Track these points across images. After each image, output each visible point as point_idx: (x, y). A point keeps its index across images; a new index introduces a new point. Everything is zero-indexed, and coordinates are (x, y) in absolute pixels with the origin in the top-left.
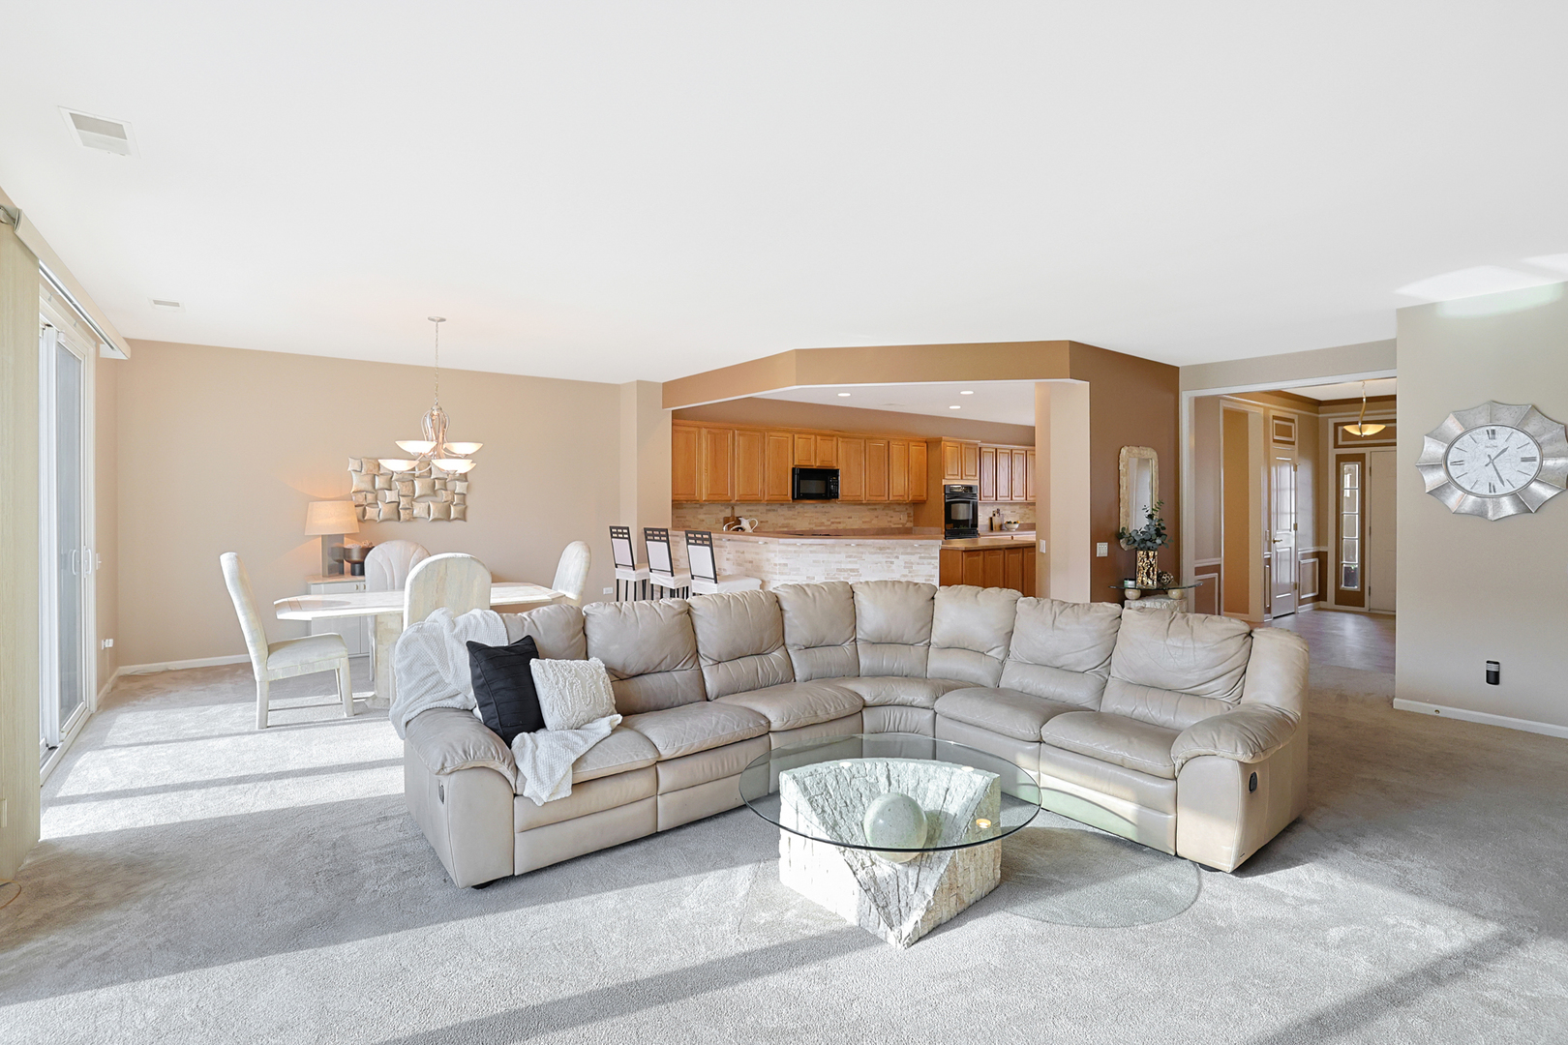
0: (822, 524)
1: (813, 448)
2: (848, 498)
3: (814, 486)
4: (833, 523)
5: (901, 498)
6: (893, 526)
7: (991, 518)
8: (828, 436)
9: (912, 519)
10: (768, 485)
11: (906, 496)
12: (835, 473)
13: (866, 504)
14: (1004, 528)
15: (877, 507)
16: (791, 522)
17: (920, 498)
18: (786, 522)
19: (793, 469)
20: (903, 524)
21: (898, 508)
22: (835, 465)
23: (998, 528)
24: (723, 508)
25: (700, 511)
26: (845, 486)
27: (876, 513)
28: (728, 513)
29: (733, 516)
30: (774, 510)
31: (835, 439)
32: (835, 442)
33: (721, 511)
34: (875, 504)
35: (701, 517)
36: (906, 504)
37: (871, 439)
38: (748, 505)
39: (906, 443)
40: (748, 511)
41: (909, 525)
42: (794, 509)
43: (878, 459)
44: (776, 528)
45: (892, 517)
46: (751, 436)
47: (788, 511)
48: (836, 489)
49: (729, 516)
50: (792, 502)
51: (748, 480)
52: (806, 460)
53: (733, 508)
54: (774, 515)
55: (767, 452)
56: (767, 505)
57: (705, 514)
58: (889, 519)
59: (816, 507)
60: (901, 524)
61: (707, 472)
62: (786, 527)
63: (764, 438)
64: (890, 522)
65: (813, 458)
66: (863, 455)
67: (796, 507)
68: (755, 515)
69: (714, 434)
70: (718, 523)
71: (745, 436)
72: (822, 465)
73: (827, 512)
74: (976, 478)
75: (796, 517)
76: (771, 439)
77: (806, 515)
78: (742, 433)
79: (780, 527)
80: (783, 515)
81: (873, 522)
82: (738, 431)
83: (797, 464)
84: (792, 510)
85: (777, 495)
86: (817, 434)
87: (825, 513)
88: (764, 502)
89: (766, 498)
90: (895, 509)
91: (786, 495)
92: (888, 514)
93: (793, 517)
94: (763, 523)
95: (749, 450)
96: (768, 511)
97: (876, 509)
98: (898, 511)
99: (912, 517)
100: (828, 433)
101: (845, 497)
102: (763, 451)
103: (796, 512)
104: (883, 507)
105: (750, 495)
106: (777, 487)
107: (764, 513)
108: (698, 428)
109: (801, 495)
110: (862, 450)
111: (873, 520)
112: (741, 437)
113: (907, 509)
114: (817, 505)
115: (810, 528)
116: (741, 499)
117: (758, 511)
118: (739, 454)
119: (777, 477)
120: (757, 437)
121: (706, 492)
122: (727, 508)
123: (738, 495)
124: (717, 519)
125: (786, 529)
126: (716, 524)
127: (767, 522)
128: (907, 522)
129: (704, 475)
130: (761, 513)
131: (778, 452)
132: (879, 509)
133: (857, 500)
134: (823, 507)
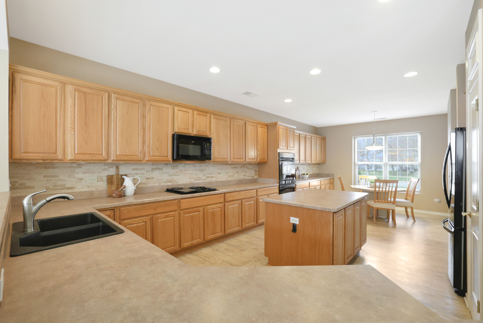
0: (200, 178)
1: (190, 120)
2: (218, 160)
3: (194, 150)
4: (208, 177)
5: (253, 160)
6: (247, 178)
8: (203, 112)
9: (257, 173)
10: (149, 147)
11: (256, 159)
12: (208, 140)
13: (231, 164)
14: (301, 177)
15: (237, 166)
16: (174, 178)
17: (264, 161)
18: (169, 178)
19: (173, 135)
20: (253, 177)
21: (250, 167)
22: (208, 134)
23: (298, 177)
24: (107, 167)
26: (216, 150)
27: (236, 170)
28: (112, 171)
29: (118, 174)
30: (159, 169)
31: (208, 115)
32: (208, 117)
33: (104, 170)
34: (236, 164)
35: (80, 175)
36: (255, 164)
37: (234, 118)
38: (133, 164)
39: (256, 125)
40: (133, 169)
41: (256, 177)
42: (177, 168)
43: (239, 133)
44: (161, 183)
45: (246, 172)
46: (130, 101)
47: (172, 169)
48: (210, 153)
49: (113, 175)
50: (173, 162)
51: (127, 142)
52: (185, 129)
53: (117, 168)
54: (160, 173)
55: (148, 119)
56: (153, 164)
57: (84, 173)
58: (245, 174)
59: (195, 166)
60: (252, 176)
61: (74, 131)
62: (170, 182)
63: (144, 105)
64: (245, 175)
65: (191, 128)
66: (229, 129)
67: (179, 166)
68: (142, 174)
69: (85, 93)
70: (100, 181)
71: (123, 100)
72: (198, 134)
73: (203, 170)
74: (294, 149)
75: (179, 174)
76: (151, 107)
77: (187, 172)
78: (119, 97)
79: (165, 182)
80: (168, 173)
81: (235, 176)
82: (116, 95)
83: (177, 131)
84: (176, 168)
85: (158, 156)
86: (194, 109)
87: (202, 171)
88: (146, 162)
89: (146, 159)
90: (248, 167)
91: (167, 156)
92: (244, 170)
93: (176, 174)
94: (149, 180)
95: (128, 113)
96: (153, 169)
97: (236, 167)
98: (250, 169)
99: (257, 172)
100: (204, 110)
101: (216, 159)
102: (144, 117)
103: (178, 170)
104: (241, 166)
105: (128, 155)
106: (157, 149)
107: (149, 171)
108: (61, 84)
109: (180, 156)
110: (228, 126)
111: (235, 174)
112: (118, 101)
113: (254, 167)
114: (195, 165)
115: (190, 182)
116: (118, 159)
117: (144, 170)
118: (116, 116)
119: (158, 141)
120: (138, 103)
121: (73, 151)
122: (111, 168)
123: (115, 155)
124: (99, 177)
125: (170, 184)
126: (98, 182)
127: (153, 178)
128: (255, 175)
129: (71, 134)
130: (147, 171)
131: (159, 120)
132: (239, 167)
133: (225, 161)
134: (200, 166)
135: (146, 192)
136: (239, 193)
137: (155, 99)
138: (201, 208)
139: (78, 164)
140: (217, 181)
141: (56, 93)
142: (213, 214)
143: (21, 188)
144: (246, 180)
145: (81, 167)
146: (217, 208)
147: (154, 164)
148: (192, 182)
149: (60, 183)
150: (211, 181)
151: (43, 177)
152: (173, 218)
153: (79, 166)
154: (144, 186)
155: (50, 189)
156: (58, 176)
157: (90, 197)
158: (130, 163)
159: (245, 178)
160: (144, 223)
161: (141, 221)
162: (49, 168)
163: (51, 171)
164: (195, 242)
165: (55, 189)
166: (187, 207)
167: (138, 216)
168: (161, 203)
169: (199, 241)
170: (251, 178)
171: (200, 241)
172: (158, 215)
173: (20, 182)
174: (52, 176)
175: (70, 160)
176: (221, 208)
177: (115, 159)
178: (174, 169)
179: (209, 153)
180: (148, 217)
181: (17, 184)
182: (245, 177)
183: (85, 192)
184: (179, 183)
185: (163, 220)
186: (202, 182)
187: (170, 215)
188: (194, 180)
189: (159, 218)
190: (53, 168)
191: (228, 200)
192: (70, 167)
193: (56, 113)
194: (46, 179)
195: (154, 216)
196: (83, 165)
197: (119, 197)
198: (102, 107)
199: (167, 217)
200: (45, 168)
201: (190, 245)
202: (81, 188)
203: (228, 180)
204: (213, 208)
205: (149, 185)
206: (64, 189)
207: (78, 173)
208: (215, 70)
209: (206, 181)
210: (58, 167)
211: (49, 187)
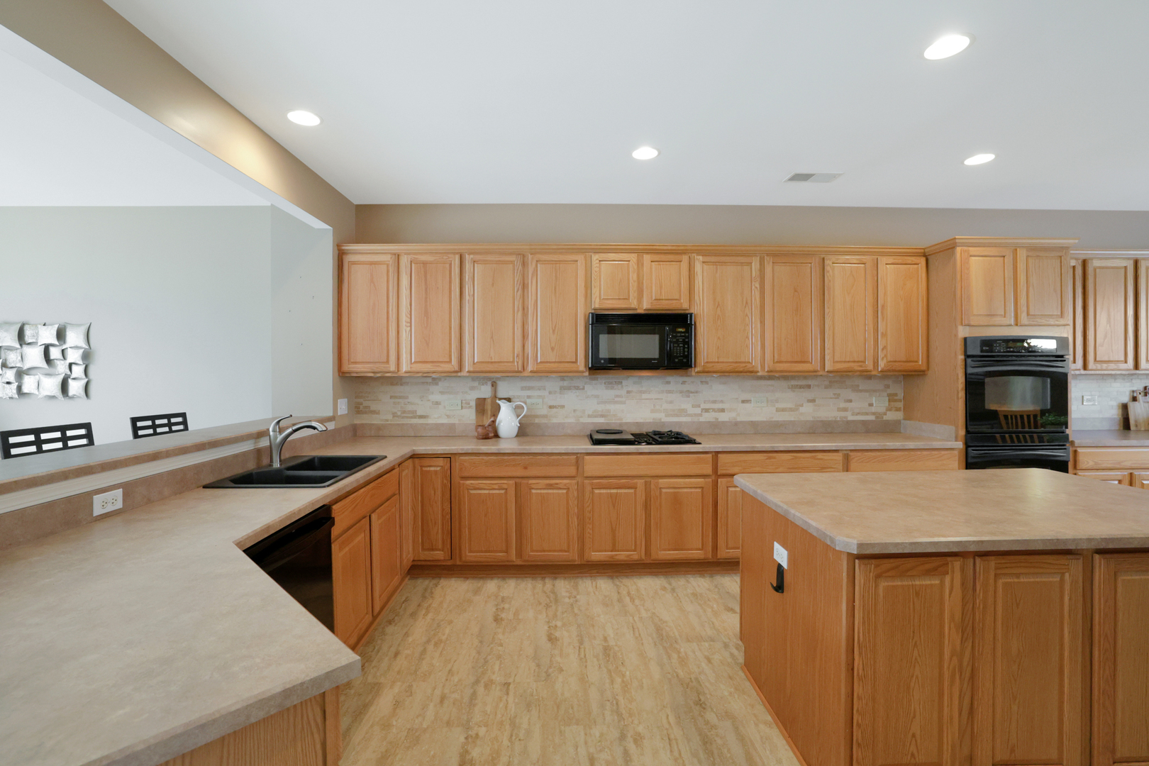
0: (682, 412)
1: (633, 276)
2: (718, 367)
3: (646, 345)
4: (707, 410)
6: (851, 418)
7: (1125, 407)
8: (669, 254)
9: (901, 405)
10: (535, 346)
11: (871, 362)
16: (612, 407)
17: (910, 366)
18: (601, 408)
20: (880, 415)
21: (866, 384)
24: (476, 384)
25: (433, 388)
26: (706, 344)
27: (808, 394)
28: (485, 391)
29: (496, 397)
30: (577, 388)
31: (685, 258)
32: (684, 265)
33: (472, 388)
34: (802, 378)
35: (436, 397)
37: (777, 255)
39: (869, 260)
40: (523, 388)
41: (892, 416)
42: (620, 386)
43: (796, 291)
44: (581, 417)
45: (851, 401)
46: (498, 262)
47: (607, 388)
48: (686, 350)
49: (485, 399)
50: (589, 374)
51: (492, 337)
52: (619, 299)
53: (494, 385)
54: (577, 396)
55: (532, 289)
56: (563, 379)
57: (442, 393)
58: (843, 405)
59: (668, 383)
60: (873, 414)
61: (411, 326)
62: (602, 416)
63: (524, 264)
64: (845, 410)
65: (636, 295)
66: (758, 285)
67: (625, 382)
68: (539, 397)
69: (425, 263)
70: (466, 408)
71: (485, 262)
72: (654, 307)
73: (692, 393)
74: (1062, 322)
75: (623, 399)
76: (539, 265)
77: (644, 396)
78: (478, 257)
79: (589, 416)
80: (597, 396)
81: (802, 410)
82: (472, 256)
83: (597, 306)
84: (616, 387)
85: (555, 362)
86: (641, 251)
87: (688, 393)
88: (530, 374)
89: (530, 368)
90: (858, 386)
91: (576, 362)
92: (839, 395)
93: (616, 399)
94: (555, 410)
95: (493, 285)
96: (563, 389)
97: (809, 387)
98: (866, 391)
99: (900, 401)
100: (670, 248)
101: (713, 364)
102: (524, 286)
103: (623, 392)
104: (827, 383)
105: (495, 362)
106: (553, 349)
107: (555, 392)
108: (394, 256)
109: (602, 361)
110: (754, 275)
111: (802, 406)
112: (476, 265)
113: (888, 387)
114: (670, 379)
115: (653, 419)
116: (477, 370)
117: (545, 389)
118: (472, 293)
119: (554, 331)
120: (512, 262)
121: (409, 358)
122: (483, 385)
123: (472, 363)
124: (464, 402)
125: (601, 420)
126: (464, 410)
127: (563, 407)
128: (887, 410)
129: (406, 332)
130: (550, 393)
131: (555, 288)
132: (818, 386)
133: (741, 369)
134: (684, 383)
135: (546, 434)
136: (770, 458)
137: (547, 247)
138: (640, 482)
139: (434, 379)
140: (739, 419)
141: (388, 271)
142: (677, 501)
143: (365, 413)
144: (848, 422)
145: (437, 384)
146: (691, 489)
147: (565, 378)
148: (660, 419)
149: (409, 408)
150: (718, 419)
151: (389, 397)
152: (565, 491)
153: (435, 381)
154: (544, 421)
155: (398, 417)
156: (407, 398)
157: (450, 432)
158: (518, 377)
159: (846, 417)
160: (503, 492)
161: (496, 487)
162: (397, 384)
163: (398, 390)
164: (622, 556)
165: (403, 417)
166: (605, 474)
167: (490, 475)
168: (539, 457)
169: (632, 555)
170: (872, 418)
171: (635, 556)
172: (531, 481)
173: (366, 404)
174: (400, 397)
175: (406, 372)
176: (702, 488)
177: (472, 369)
178: (612, 388)
179: (684, 351)
180: (512, 482)
181: (361, 407)
182: (843, 414)
183: (443, 424)
184: (624, 421)
185: (543, 491)
186: (690, 420)
187: (557, 484)
188: (666, 416)
189: (533, 486)
190: (401, 385)
191: (724, 472)
192: (423, 383)
193: (388, 302)
194: (393, 400)
195: (524, 481)
196: (439, 379)
197: (483, 439)
198: (450, 282)
199: (550, 486)
200: (392, 384)
201: (607, 559)
202: (438, 417)
203: (775, 419)
204: (677, 486)
205: (555, 421)
206: (414, 417)
207: (433, 393)
208: (645, 153)
209: (702, 419)
210: (407, 383)
211: (396, 413)
